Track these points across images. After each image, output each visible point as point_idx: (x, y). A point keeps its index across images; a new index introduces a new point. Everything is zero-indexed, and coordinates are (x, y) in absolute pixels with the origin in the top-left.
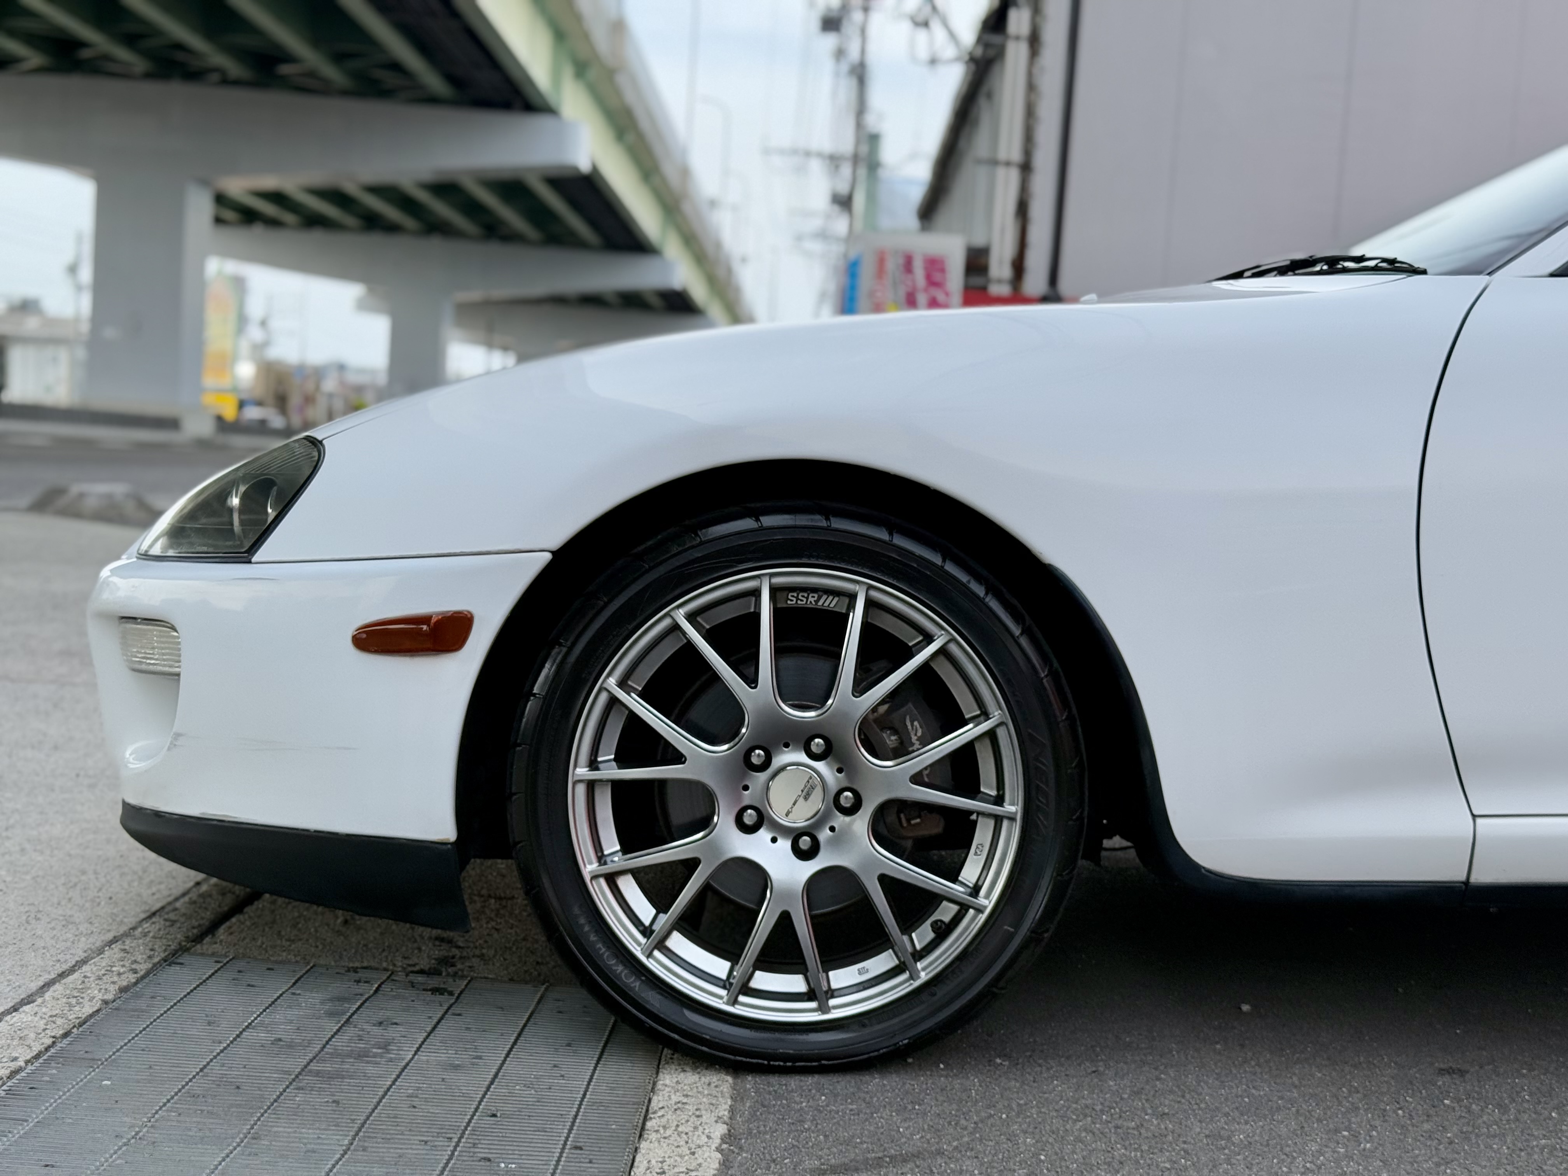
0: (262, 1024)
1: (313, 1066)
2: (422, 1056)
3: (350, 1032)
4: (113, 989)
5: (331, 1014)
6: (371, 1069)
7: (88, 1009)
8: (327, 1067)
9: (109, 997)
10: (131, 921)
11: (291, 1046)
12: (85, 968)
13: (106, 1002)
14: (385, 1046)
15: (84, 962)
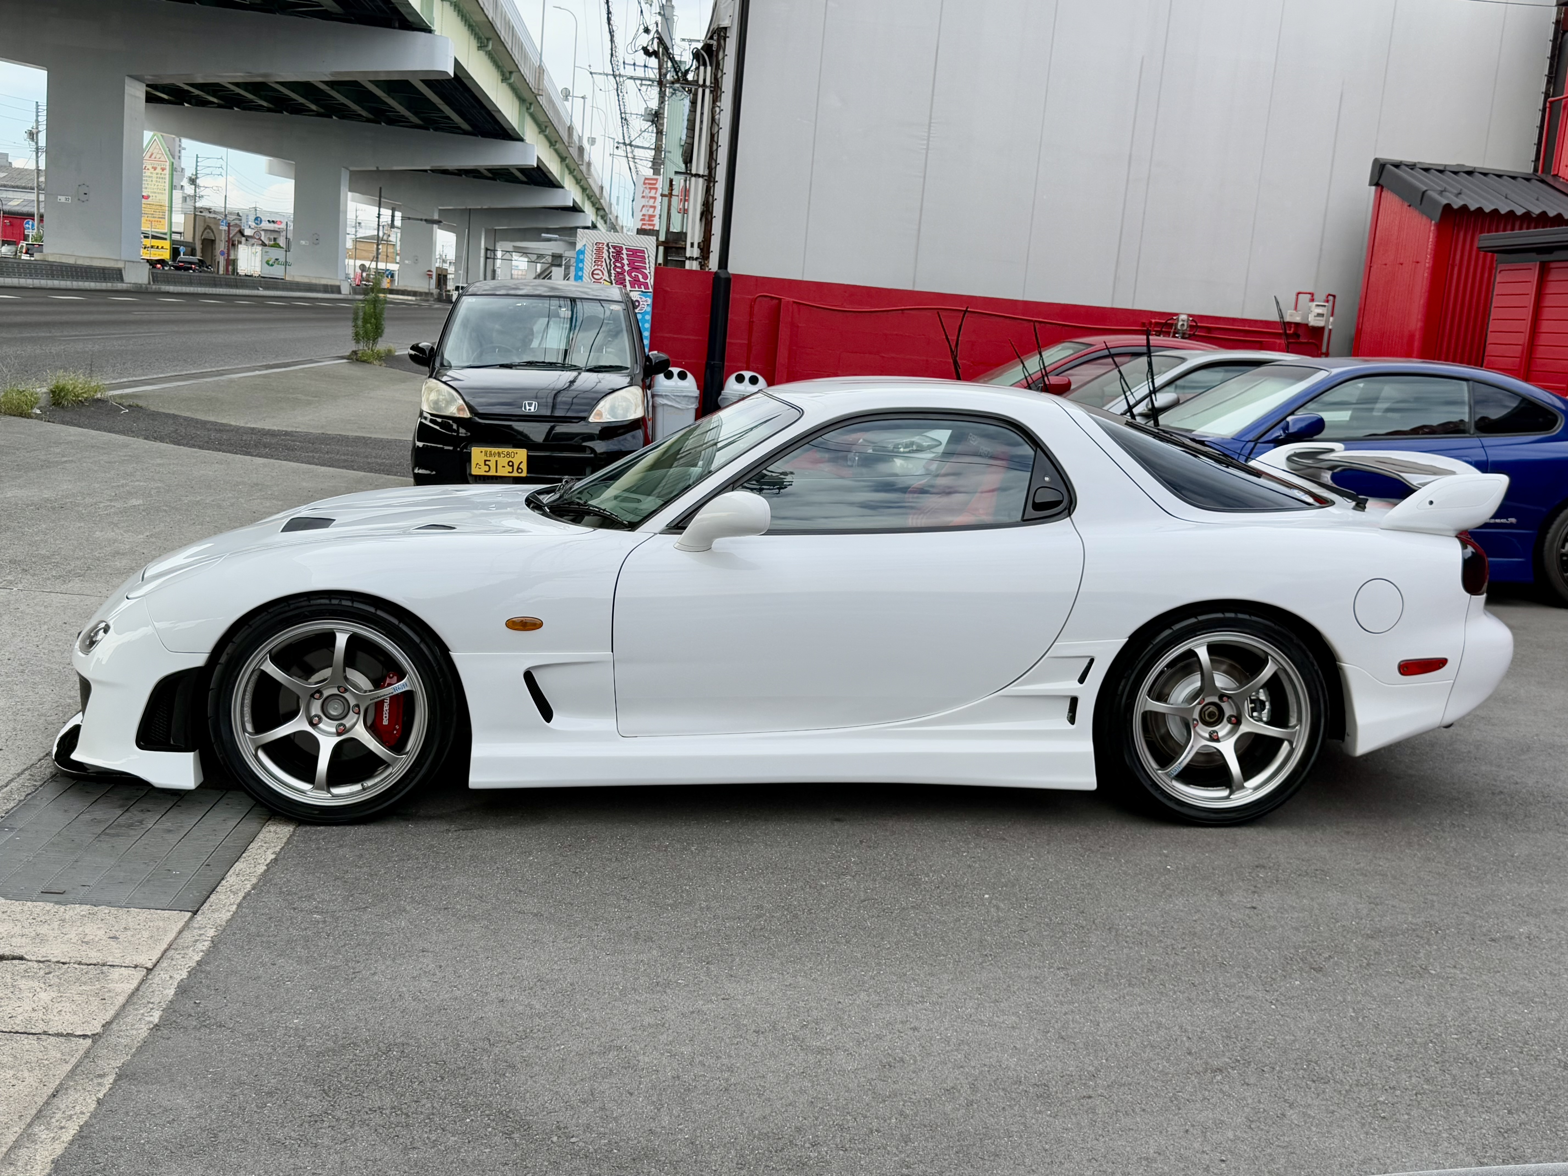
0: (88, 812)
1: (107, 831)
2: (156, 826)
3: (128, 815)
4: (24, 794)
5: (121, 806)
6: (132, 832)
7: (12, 805)
8: (112, 831)
9: (22, 798)
10: (35, 758)
11: (100, 822)
12: (13, 784)
13: (20, 801)
14: (141, 822)
15: (12, 780)
